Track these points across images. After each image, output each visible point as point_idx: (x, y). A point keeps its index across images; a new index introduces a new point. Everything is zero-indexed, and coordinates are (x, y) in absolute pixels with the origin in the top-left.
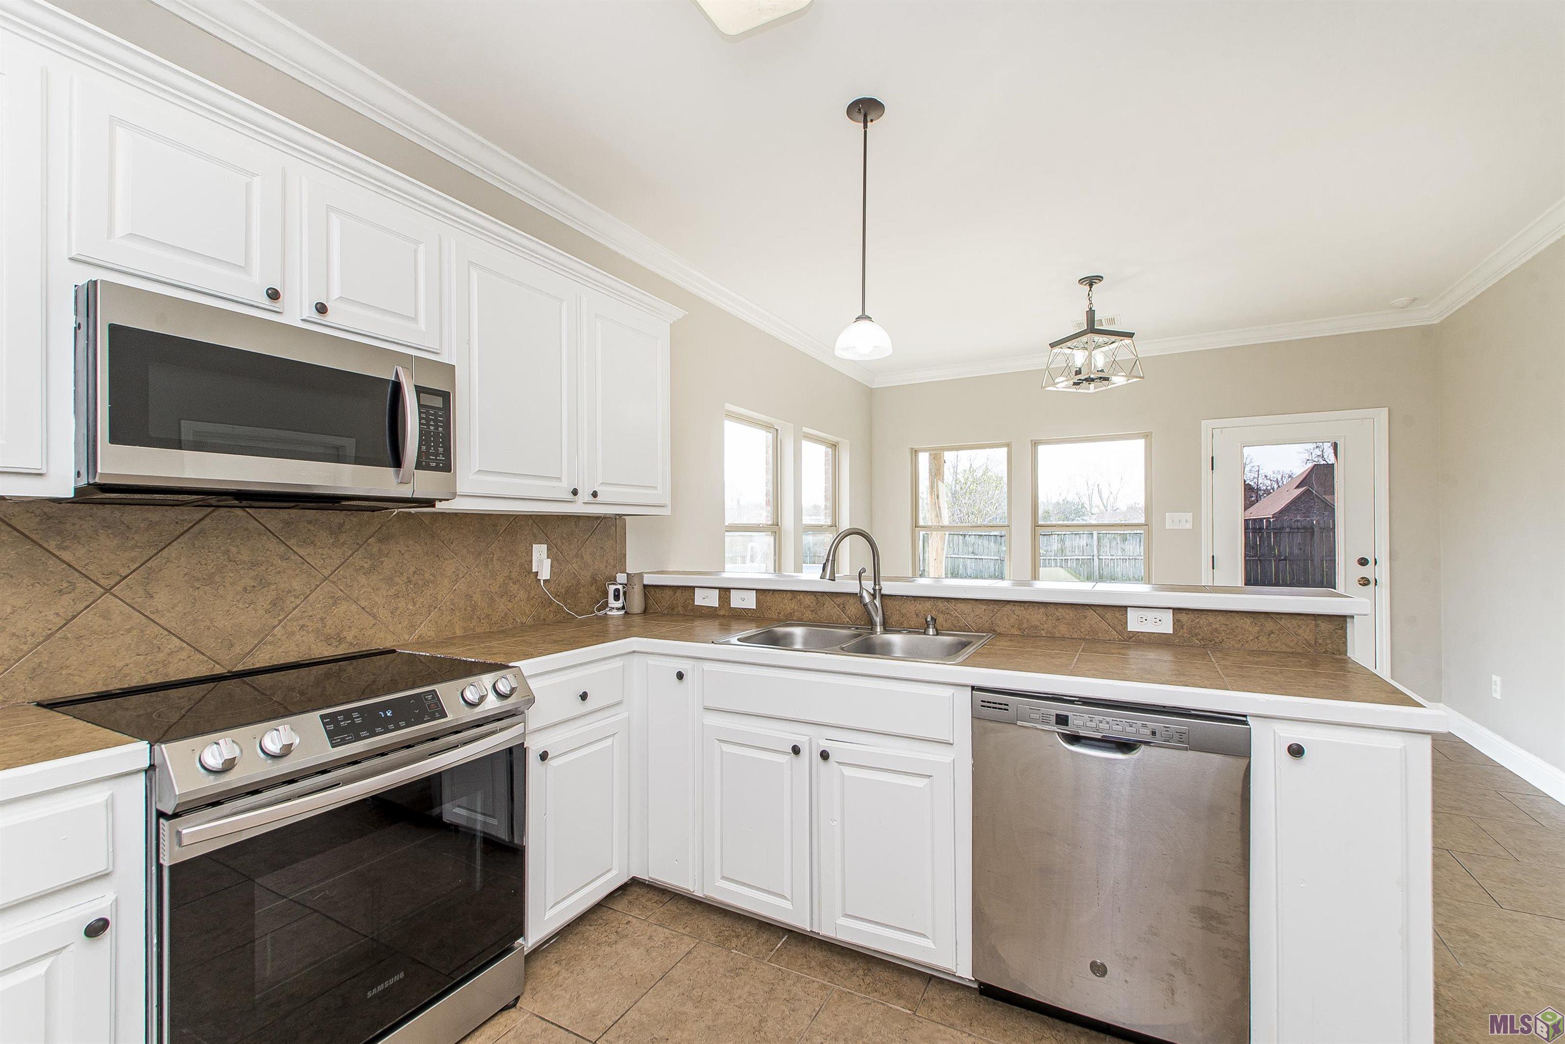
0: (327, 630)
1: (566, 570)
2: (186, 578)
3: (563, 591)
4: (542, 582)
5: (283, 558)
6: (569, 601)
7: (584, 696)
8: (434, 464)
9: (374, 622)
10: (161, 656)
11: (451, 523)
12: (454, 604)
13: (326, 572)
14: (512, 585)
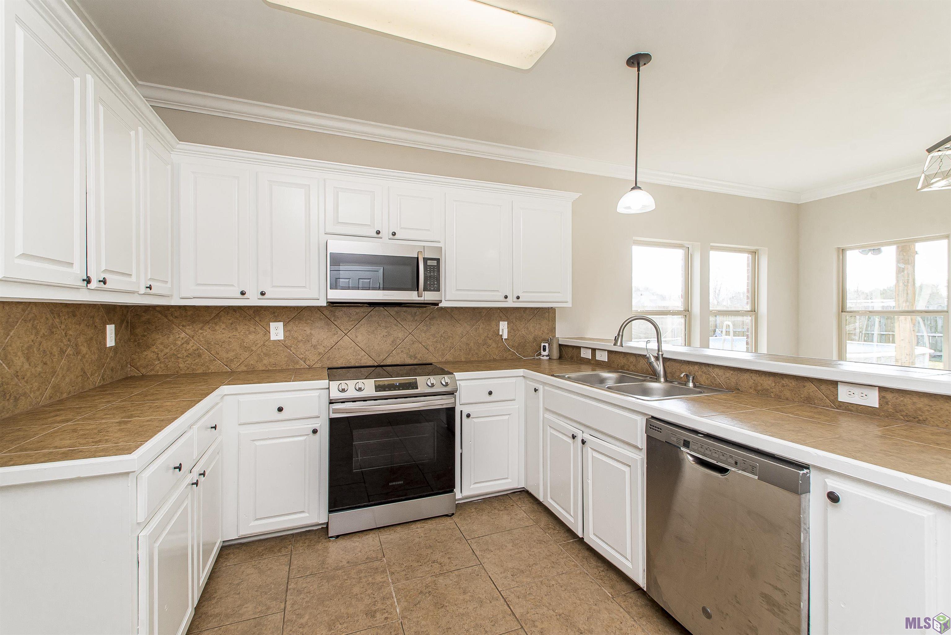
0: (410, 353)
1: (518, 334)
2: (366, 331)
3: (516, 345)
4: (504, 340)
5: (395, 325)
6: (520, 350)
7: (490, 393)
8: (433, 289)
9: (428, 351)
10: (359, 357)
11: (460, 312)
12: (461, 347)
13: (410, 331)
14: (489, 340)
